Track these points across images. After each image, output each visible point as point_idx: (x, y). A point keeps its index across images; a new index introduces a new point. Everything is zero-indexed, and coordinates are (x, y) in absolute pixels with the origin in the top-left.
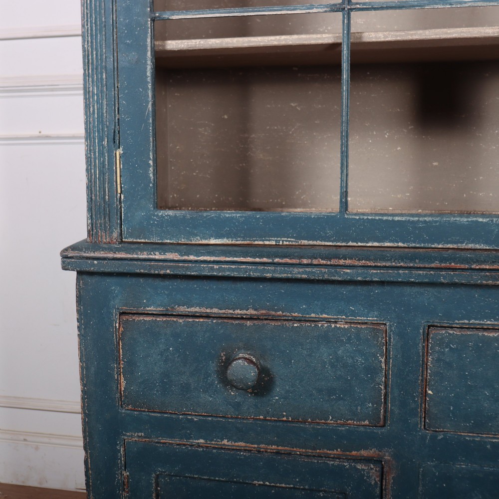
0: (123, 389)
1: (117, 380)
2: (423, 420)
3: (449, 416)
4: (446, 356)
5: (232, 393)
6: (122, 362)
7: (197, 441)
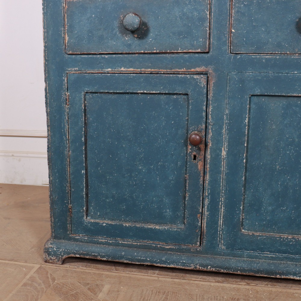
0: (67, 42)
1: (64, 37)
2: (230, 47)
3: (243, 44)
4: (242, 9)
5: (127, 39)
6: (66, 26)
7: (107, 70)
